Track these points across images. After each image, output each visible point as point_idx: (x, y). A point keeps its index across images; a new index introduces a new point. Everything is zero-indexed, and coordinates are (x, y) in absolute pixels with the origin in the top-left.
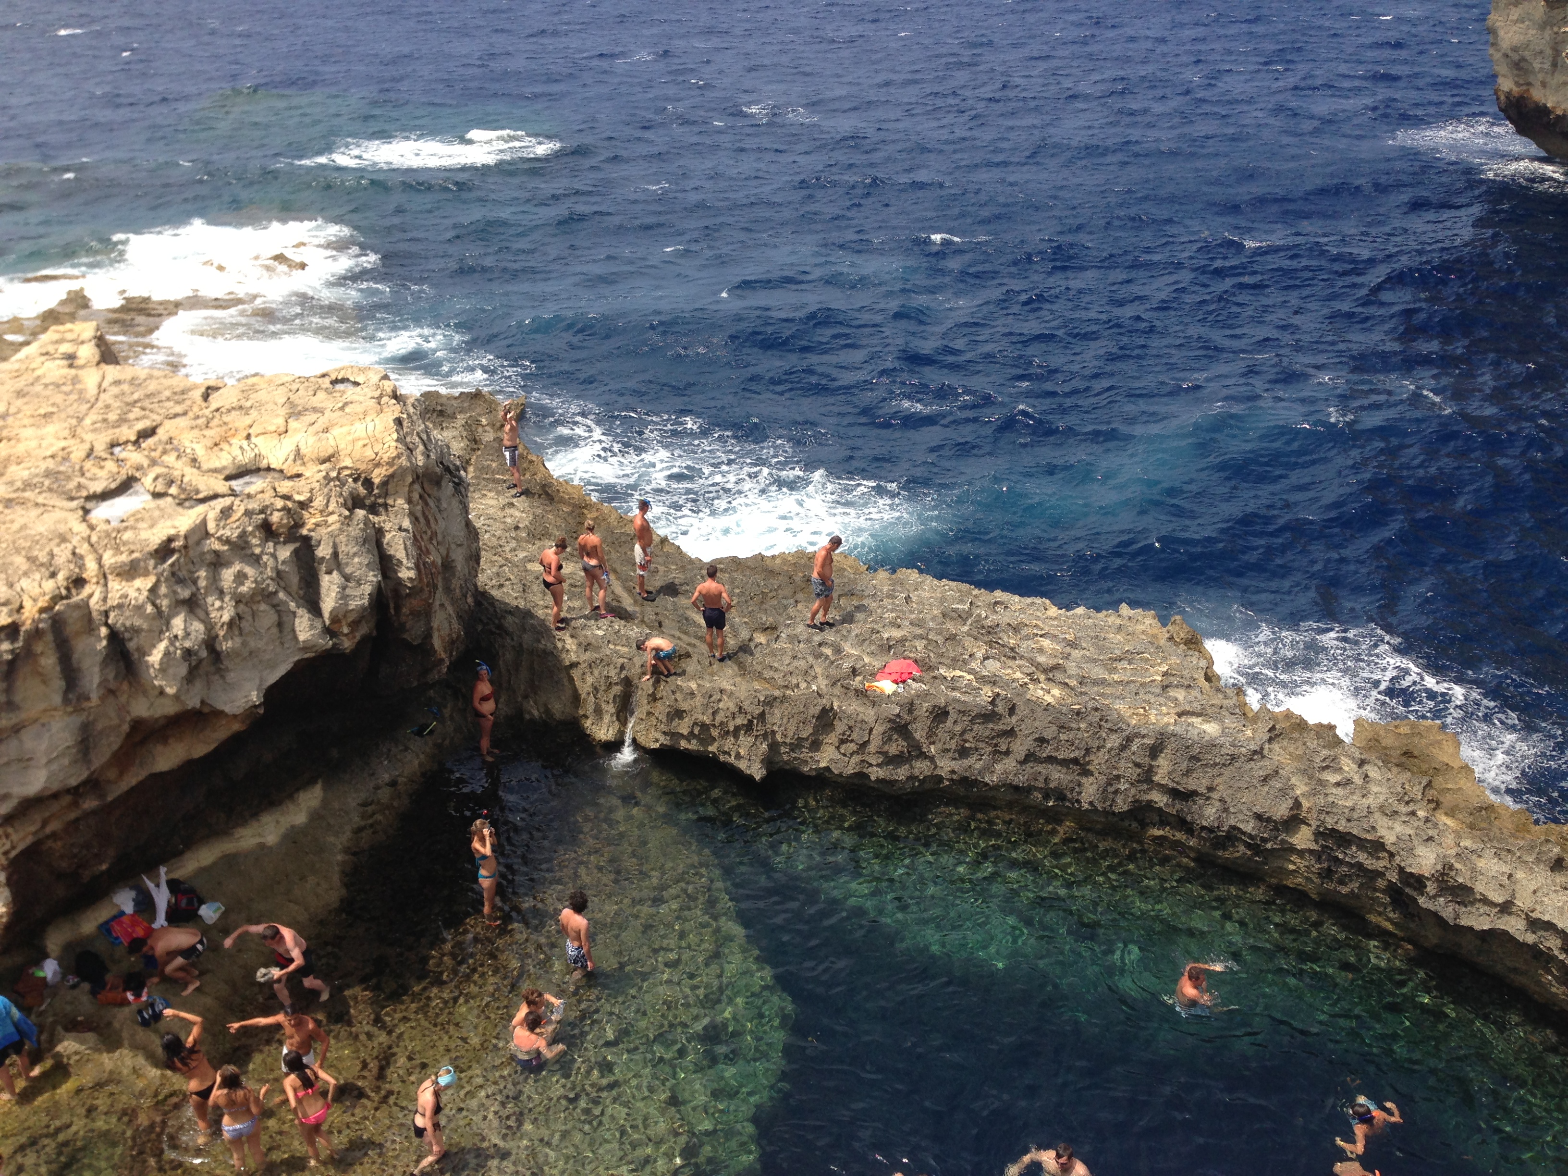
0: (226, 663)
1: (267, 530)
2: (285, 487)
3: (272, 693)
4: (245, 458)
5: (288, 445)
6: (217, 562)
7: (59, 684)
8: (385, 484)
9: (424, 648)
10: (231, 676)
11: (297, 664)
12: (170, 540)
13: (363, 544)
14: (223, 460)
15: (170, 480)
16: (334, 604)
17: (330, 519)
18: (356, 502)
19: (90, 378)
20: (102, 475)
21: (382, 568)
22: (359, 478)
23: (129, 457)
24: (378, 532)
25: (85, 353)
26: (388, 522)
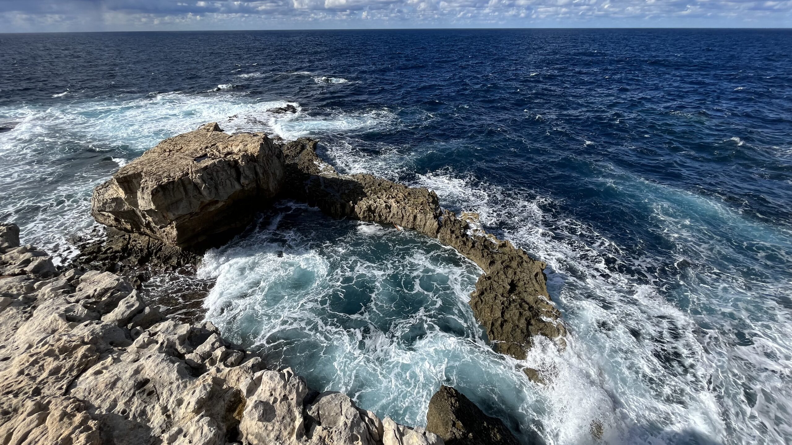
0: (219, 191)
1: (229, 165)
2: (234, 156)
3: (230, 197)
4: (229, 151)
5: (238, 148)
6: (217, 171)
7: (184, 194)
8: (257, 156)
9: (267, 190)
10: (221, 194)
11: (236, 192)
12: (207, 166)
13: (249, 168)
14: (225, 151)
15: (213, 155)
16: (242, 180)
17: (242, 163)
18: (251, 160)
19: (209, 134)
20: (201, 153)
21: (256, 174)
22: (252, 155)
23: (207, 150)
24: (255, 166)
25: (212, 128)
26: (256, 164)
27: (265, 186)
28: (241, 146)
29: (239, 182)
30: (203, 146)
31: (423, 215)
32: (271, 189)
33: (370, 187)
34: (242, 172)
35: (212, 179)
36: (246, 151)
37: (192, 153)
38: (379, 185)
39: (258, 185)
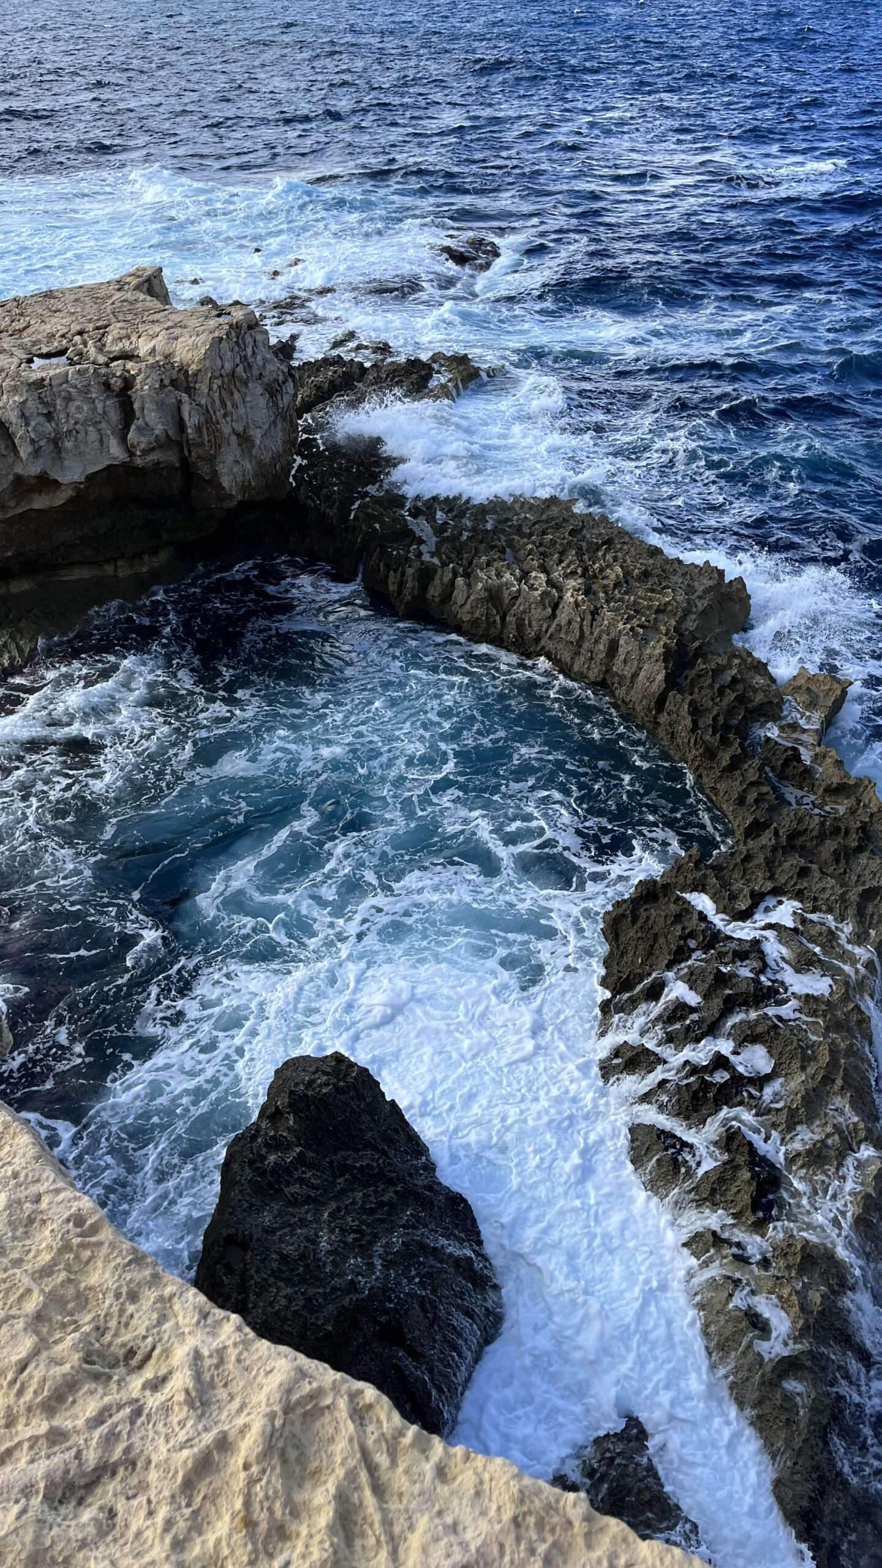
0: (63, 455)
1: (107, 386)
2: (131, 366)
3: (91, 478)
4: (127, 348)
5: (153, 344)
6: (69, 399)
8: (195, 375)
9: (214, 481)
10: (66, 463)
11: (109, 466)
12: (43, 380)
13: (160, 405)
14: (116, 348)
15: (81, 354)
16: (131, 435)
17: (144, 388)
18: (173, 383)
19: (118, 295)
20: (56, 345)
21: (181, 425)
22: (183, 369)
23: (77, 338)
24: (180, 402)
25: (135, 282)
26: (185, 397)
27: (204, 470)
28: (160, 342)
29: (123, 439)
30: (75, 327)
31: (633, 645)
32: (226, 482)
33: (544, 533)
34: (138, 414)
35: (49, 416)
36: (167, 357)
37: (34, 343)
38: (572, 533)
39: (184, 461)
